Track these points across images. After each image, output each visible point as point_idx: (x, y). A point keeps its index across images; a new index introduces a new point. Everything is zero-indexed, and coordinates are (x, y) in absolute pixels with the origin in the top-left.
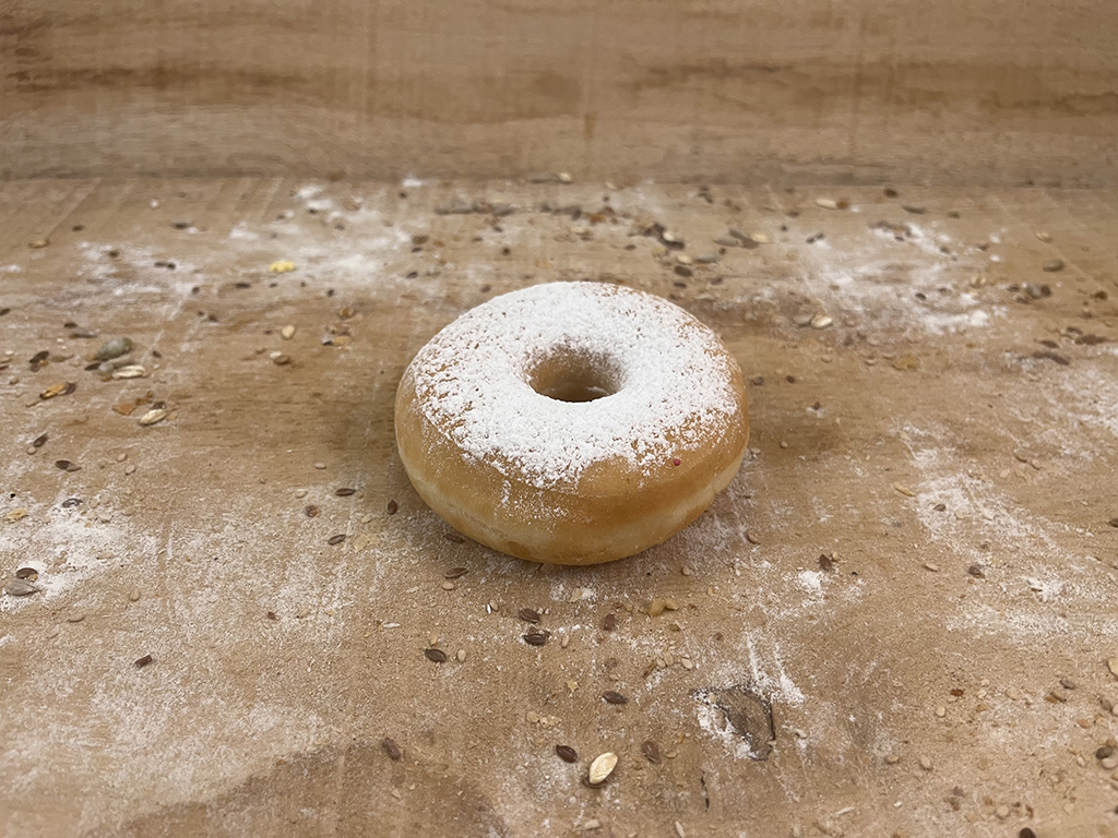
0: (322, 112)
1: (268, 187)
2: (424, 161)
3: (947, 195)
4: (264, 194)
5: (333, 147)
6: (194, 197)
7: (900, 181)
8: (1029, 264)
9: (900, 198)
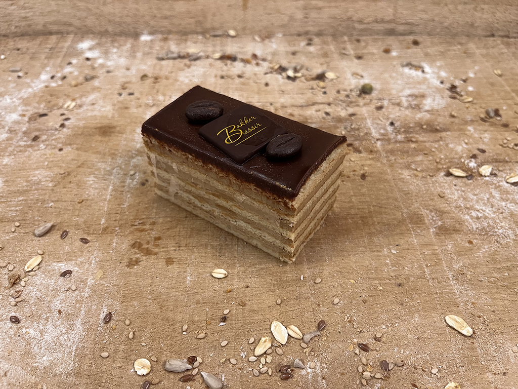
1: (66, 41)
2: (152, 23)
3: (448, 42)
4: (62, 48)
5: (100, 16)
6: (25, 50)
7: (421, 33)
8: (489, 92)
9: (421, 46)
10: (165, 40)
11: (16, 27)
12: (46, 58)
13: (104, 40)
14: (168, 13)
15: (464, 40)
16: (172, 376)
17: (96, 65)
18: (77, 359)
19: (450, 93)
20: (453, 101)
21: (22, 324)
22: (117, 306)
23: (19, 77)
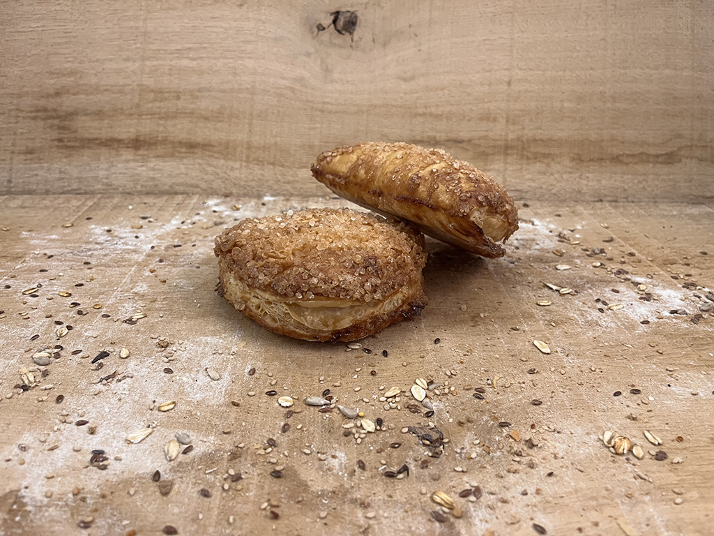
0: (222, 161)
1: (191, 200)
2: (275, 187)
3: (556, 206)
4: (189, 203)
5: (227, 179)
6: (151, 204)
7: (531, 199)
8: (596, 238)
9: (531, 208)
10: (288, 200)
11: (142, 186)
12: (174, 210)
13: (228, 199)
14: (291, 179)
15: (573, 204)
16: (312, 408)
17: (224, 216)
18: (227, 396)
19: (558, 239)
20: (561, 243)
21: (174, 374)
22: (259, 365)
23: (150, 222)
